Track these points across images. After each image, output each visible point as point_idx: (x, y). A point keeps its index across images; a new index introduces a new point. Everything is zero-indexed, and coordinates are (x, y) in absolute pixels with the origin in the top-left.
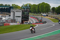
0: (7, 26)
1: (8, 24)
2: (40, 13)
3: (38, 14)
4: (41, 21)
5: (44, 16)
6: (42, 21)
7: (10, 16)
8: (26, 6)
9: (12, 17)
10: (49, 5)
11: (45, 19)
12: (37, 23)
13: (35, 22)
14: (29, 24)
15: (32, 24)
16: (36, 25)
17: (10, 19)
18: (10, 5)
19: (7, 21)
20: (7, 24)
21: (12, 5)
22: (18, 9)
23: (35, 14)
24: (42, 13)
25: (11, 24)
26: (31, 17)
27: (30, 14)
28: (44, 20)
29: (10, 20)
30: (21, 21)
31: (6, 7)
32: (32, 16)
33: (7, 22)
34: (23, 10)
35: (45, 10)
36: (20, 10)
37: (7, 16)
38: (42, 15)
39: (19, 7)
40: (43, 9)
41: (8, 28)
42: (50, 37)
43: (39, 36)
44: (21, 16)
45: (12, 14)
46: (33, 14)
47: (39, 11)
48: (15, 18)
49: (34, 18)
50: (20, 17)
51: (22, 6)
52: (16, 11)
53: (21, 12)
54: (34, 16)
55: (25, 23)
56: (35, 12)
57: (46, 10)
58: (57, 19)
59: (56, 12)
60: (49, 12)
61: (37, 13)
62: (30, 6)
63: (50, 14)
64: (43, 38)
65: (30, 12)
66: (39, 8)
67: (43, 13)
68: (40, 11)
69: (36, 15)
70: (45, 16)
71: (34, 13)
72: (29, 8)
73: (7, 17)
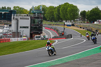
0: (7, 44)
1: (8, 40)
2: (61, 21)
3: (58, 23)
4: (62, 35)
5: (68, 25)
6: (65, 35)
7: (10, 26)
8: (38, 9)
9: (13, 28)
10: (76, 7)
11: (70, 30)
12: (55, 38)
13: (52, 36)
14: (43, 39)
15: (47, 39)
16: (54, 42)
17: (10, 31)
18: (10, 9)
19: (5, 34)
20: (6, 40)
21: (14, 7)
22: (23, 15)
23: (52, 23)
24: (64, 21)
25: (13, 40)
26: (47, 28)
27: (44, 23)
28: (67, 33)
29: (11, 33)
30: (28, 35)
31: (3, 11)
32: (48, 26)
33: (6, 37)
34: (32, 15)
35: (69, 16)
36: (27, 16)
37: (6, 26)
38: (64, 25)
39: (26, 11)
40: (66, 13)
41: (8, 46)
42: (78, 60)
43: (60, 60)
44: (29, 25)
45: (13, 22)
46: (49, 22)
47: (59, 17)
48: (19, 29)
49: (50, 29)
50: (28, 27)
51: (31, 10)
52: (21, 19)
53: (28, 19)
54: (51, 26)
55: (36, 37)
56: (52, 19)
57: (71, 16)
58: (89, 30)
59: (87, 19)
60: (77, 18)
61: (55, 21)
62: (44, 9)
63: (78, 22)
64: (66, 63)
65: (45, 19)
66: (59, 13)
67: (66, 22)
68: (61, 17)
69: (54, 25)
70: (70, 26)
71: (51, 21)
72: (43, 12)
73: (5, 28)
